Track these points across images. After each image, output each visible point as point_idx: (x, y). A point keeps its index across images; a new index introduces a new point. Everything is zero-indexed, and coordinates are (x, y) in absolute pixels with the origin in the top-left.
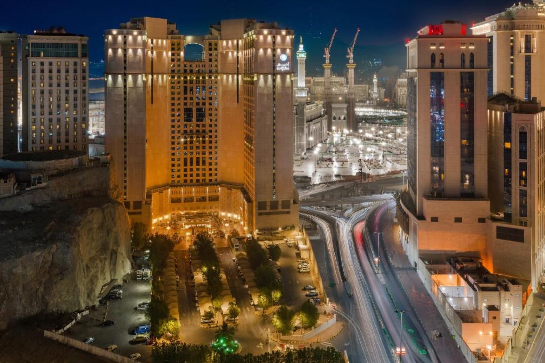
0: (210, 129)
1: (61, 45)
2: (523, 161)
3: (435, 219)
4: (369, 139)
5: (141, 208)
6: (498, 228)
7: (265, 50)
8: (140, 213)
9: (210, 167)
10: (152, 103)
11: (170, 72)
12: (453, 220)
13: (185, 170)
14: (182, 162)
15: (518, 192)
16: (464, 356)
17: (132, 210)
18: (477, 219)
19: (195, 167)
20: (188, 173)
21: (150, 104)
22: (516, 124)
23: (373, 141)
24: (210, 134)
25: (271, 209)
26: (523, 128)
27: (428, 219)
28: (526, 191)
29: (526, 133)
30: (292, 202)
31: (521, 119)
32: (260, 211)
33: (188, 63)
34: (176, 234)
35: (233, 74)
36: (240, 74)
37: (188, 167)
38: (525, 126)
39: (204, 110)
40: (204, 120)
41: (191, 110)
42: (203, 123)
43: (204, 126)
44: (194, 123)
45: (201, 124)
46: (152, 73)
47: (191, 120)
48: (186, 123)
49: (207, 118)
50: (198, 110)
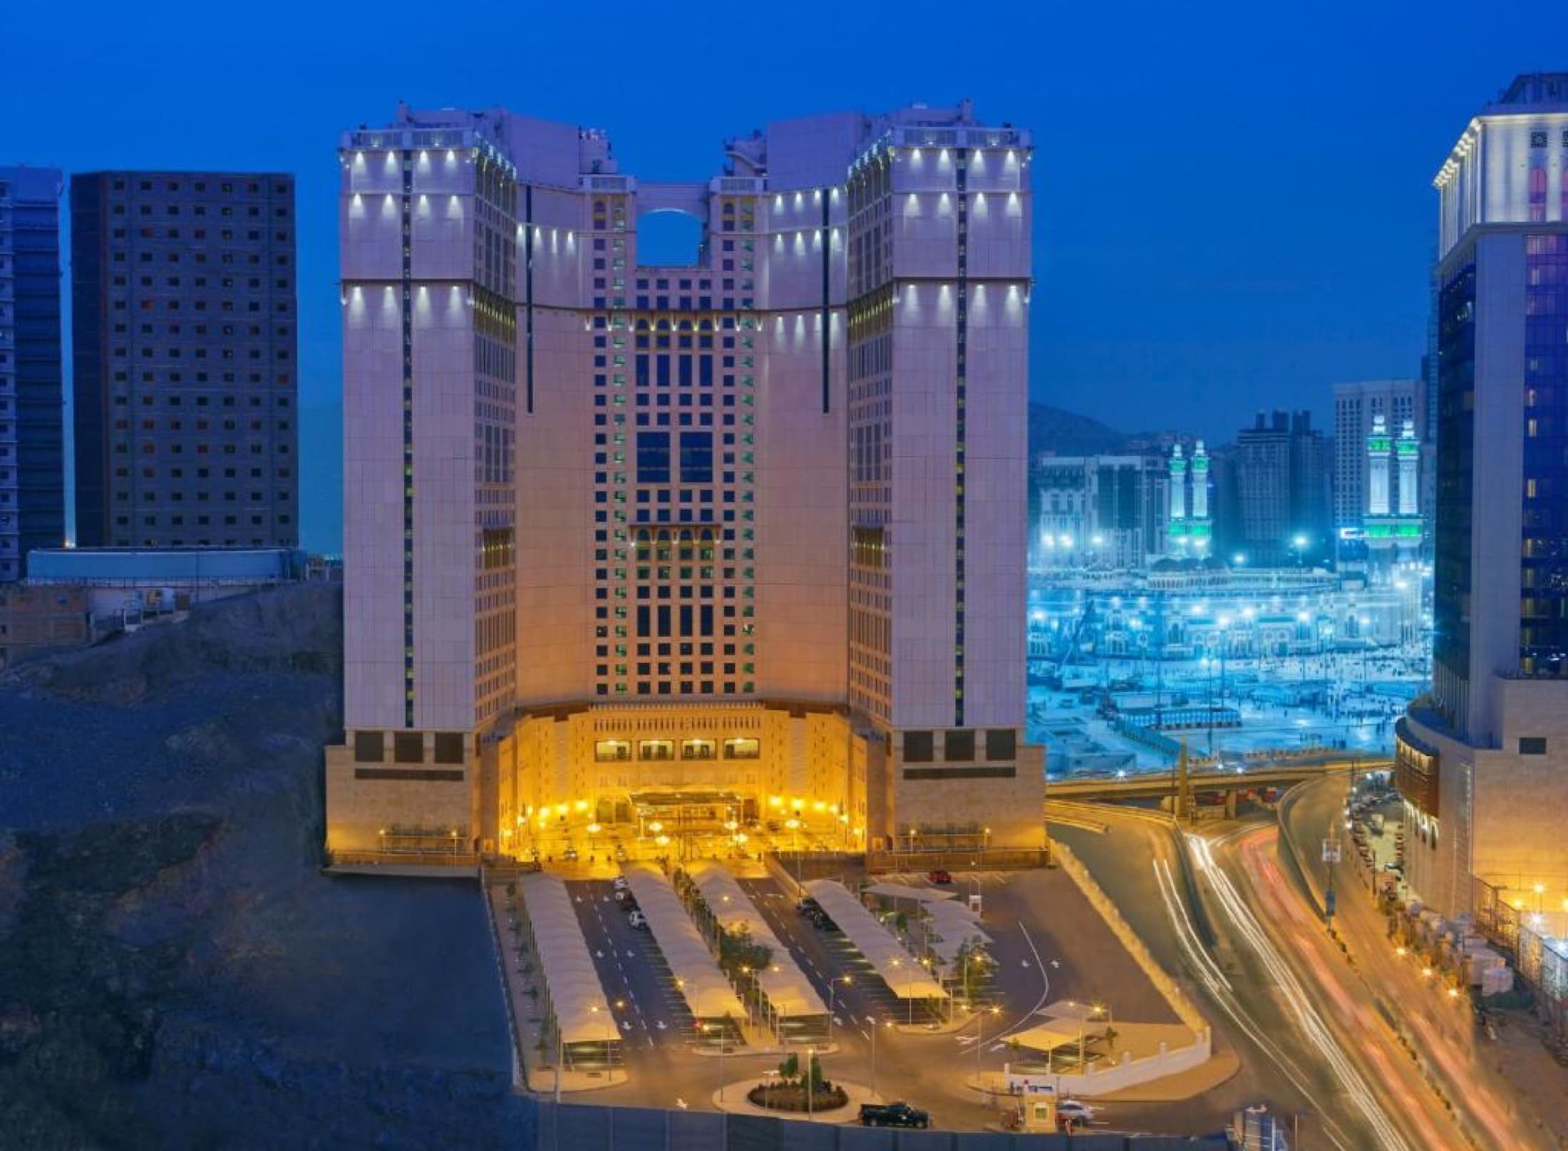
0: (729, 506)
7: (929, 200)
9: (730, 640)
10: (530, 410)
11: (591, 304)
13: (644, 649)
14: (632, 622)
17: (430, 765)
19: (675, 639)
20: (654, 659)
21: (524, 413)
24: (728, 525)
25: (948, 758)
27: (1511, 744)
32: (912, 766)
33: (652, 274)
35: (808, 310)
36: (836, 308)
37: (654, 640)
39: (706, 439)
40: (708, 477)
41: (663, 439)
42: (705, 486)
43: (707, 496)
44: (675, 484)
45: (696, 488)
46: (530, 306)
47: (665, 477)
48: (644, 486)
49: (718, 468)
50: (686, 439)
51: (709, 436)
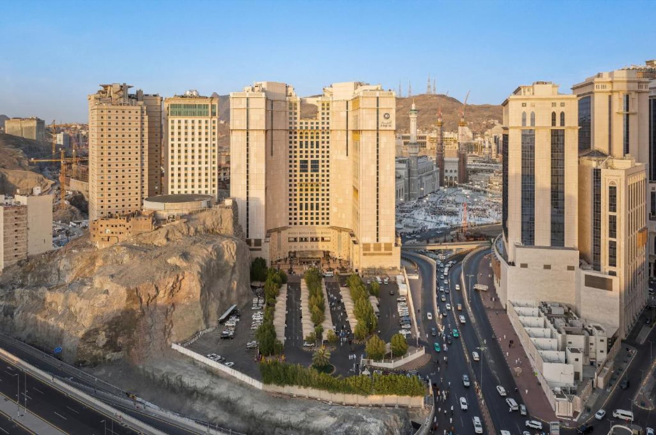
0: (323, 178)
1: (195, 106)
2: (612, 214)
3: (524, 266)
4: (478, 191)
5: (260, 245)
6: (587, 277)
8: (260, 250)
9: (323, 211)
10: (272, 155)
11: (288, 128)
12: (543, 267)
13: (301, 214)
14: (298, 206)
15: (608, 243)
16: (544, 393)
17: (253, 247)
18: (566, 267)
19: (309, 211)
20: (304, 216)
21: (270, 156)
22: (605, 179)
23: (482, 193)
24: (323, 183)
25: (374, 250)
26: (613, 183)
27: (518, 265)
28: (615, 242)
29: (615, 188)
30: (393, 245)
31: (610, 174)
32: (365, 252)
33: (304, 121)
34: (291, 268)
35: (342, 130)
36: (350, 130)
37: (304, 211)
38: (615, 181)
39: (317, 162)
40: (317, 171)
41: (306, 162)
42: (317, 173)
43: (317, 176)
44: (309, 173)
45: (315, 174)
46: (272, 130)
47: (307, 171)
48: (301, 173)
49: (320, 169)
50: (312, 162)
51: (318, 161)
